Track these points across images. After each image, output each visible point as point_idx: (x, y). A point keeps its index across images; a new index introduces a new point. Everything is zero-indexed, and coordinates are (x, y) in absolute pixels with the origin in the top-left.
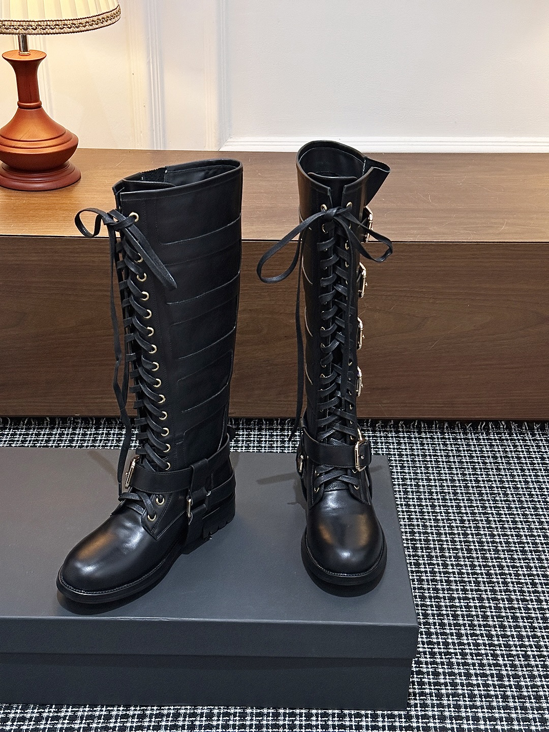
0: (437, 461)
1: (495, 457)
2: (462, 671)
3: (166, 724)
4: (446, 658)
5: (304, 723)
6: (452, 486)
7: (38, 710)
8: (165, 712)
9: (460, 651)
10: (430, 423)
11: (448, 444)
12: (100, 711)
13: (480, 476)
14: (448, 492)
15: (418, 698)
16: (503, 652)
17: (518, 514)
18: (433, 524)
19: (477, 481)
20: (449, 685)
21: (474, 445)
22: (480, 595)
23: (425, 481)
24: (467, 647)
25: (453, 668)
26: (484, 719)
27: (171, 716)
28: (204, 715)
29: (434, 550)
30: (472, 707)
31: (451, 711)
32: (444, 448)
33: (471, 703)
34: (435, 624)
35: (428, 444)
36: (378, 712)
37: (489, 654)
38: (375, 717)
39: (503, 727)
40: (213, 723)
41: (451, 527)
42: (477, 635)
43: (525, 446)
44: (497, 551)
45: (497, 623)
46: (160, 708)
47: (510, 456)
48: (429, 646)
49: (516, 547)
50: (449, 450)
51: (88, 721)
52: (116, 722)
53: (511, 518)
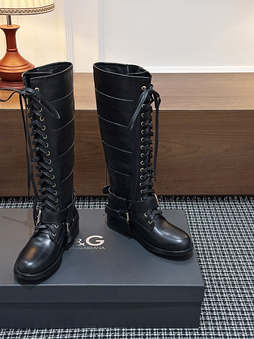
0: (206, 215)
1: (233, 212)
2: (224, 310)
3: (84, 336)
4: (216, 304)
5: (150, 335)
6: (214, 226)
7: (22, 331)
8: (83, 331)
9: (223, 300)
10: (201, 197)
11: (210, 207)
12: (52, 331)
13: (226, 221)
14: (212, 228)
15: (204, 322)
16: (243, 301)
17: (246, 238)
18: (206, 243)
19: (225, 223)
20: (218, 316)
21: (223, 207)
22: (230, 275)
23: (201, 224)
24: (226, 298)
25: (220, 308)
26: (236, 331)
27: (86, 333)
28: (102, 332)
29: (207, 255)
30: (230, 326)
31: (220, 328)
32: (209, 209)
33: (229, 324)
34: (210, 288)
35: (201, 207)
36: (185, 329)
37: (236, 302)
38: (184, 331)
39: (246, 335)
40: (107, 336)
41: (214, 244)
42: (230, 293)
43: (247, 207)
44: (237, 255)
45: (239, 287)
46: (81, 329)
47: (240, 212)
48: (208, 299)
49: (246, 253)
50: (211, 210)
51: (46, 336)
52: (60, 336)
53: (243, 240)
